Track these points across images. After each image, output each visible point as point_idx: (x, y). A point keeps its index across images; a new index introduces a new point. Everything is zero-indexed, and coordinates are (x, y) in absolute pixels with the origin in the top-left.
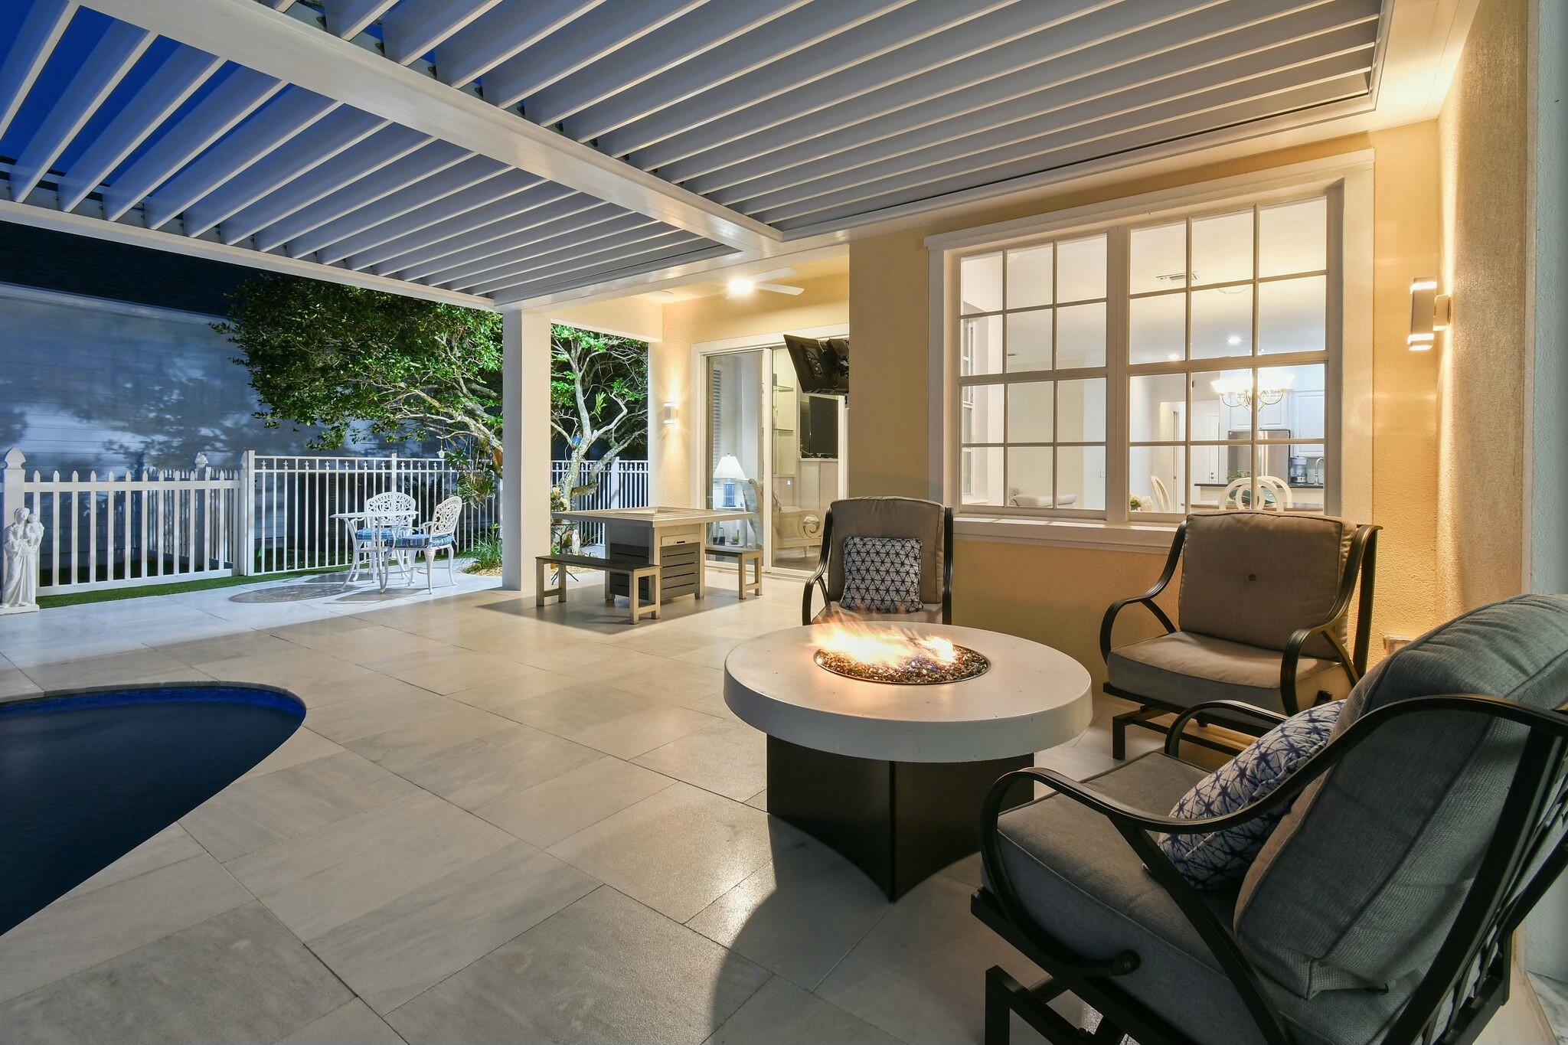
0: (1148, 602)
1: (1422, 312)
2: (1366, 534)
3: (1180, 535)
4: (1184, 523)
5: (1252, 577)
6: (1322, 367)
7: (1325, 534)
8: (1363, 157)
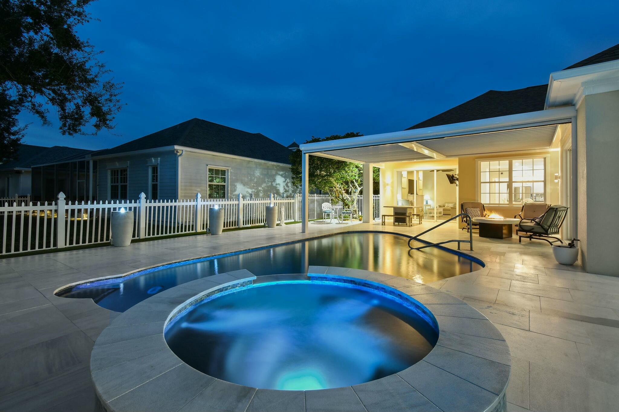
0: (519, 215)
1: (556, 178)
2: (550, 205)
3: (523, 206)
4: (524, 205)
5: (534, 211)
6: (543, 182)
7: (544, 205)
8: (549, 155)
